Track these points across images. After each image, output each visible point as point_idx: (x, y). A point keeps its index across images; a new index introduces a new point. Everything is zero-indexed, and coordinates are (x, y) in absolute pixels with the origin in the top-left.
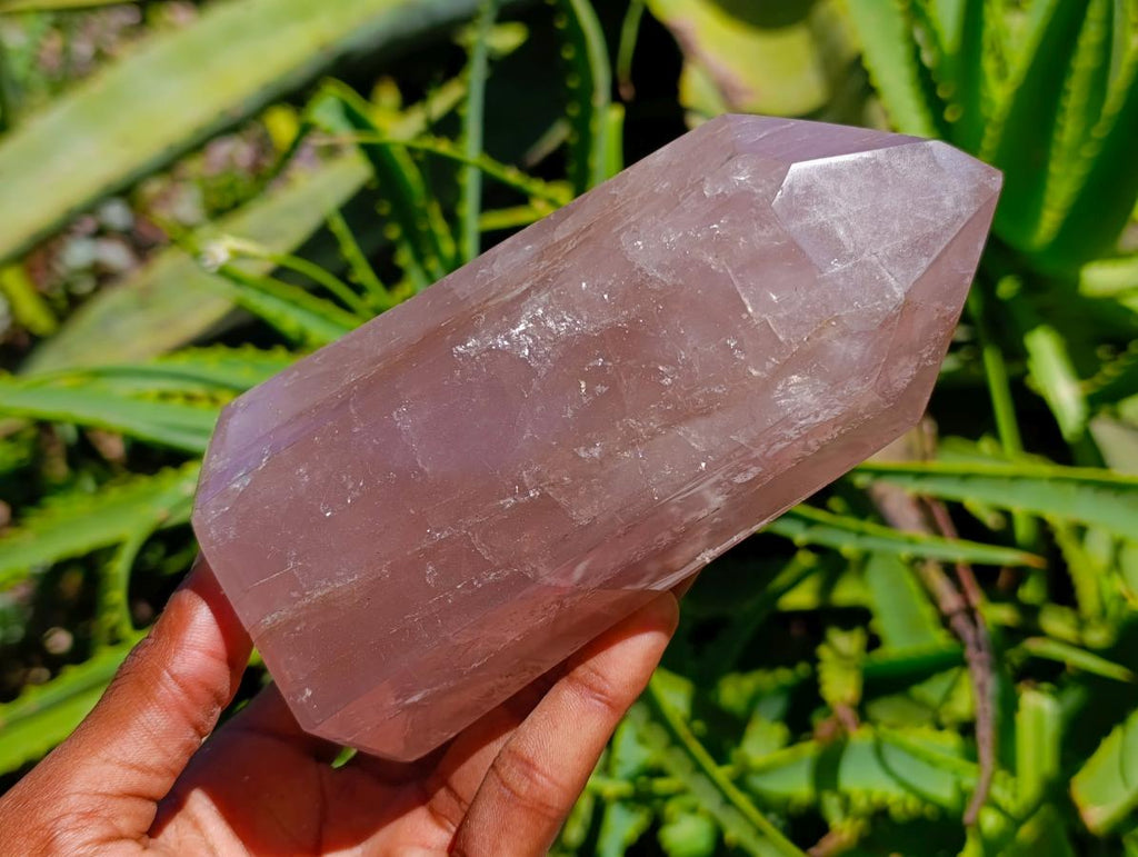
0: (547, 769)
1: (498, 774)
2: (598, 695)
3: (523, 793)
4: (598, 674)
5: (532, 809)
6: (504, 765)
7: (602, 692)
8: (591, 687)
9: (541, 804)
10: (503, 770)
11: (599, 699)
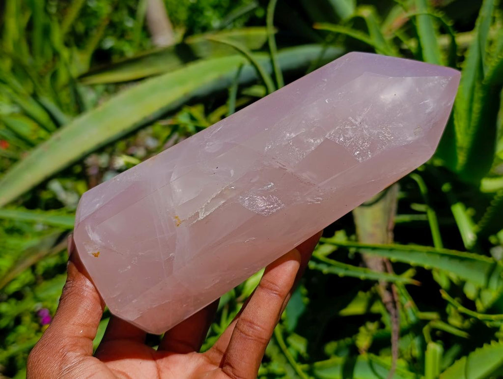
0: (259, 323)
1: (239, 329)
2: (275, 292)
3: (250, 335)
4: (273, 284)
5: (255, 340)
6: (241, 325)
7: (276, 291)
8: (271, 289)
9: (259, 338)
10: (241, 327)
11: (275, 293)
